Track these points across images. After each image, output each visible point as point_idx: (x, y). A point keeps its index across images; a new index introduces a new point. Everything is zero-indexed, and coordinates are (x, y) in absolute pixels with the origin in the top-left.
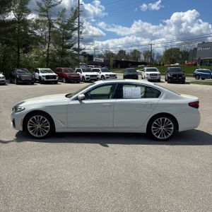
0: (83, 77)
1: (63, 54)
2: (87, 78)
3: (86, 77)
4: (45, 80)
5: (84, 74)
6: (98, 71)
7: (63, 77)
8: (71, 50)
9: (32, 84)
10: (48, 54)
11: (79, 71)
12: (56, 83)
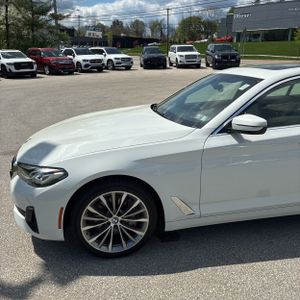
0: (78, 62)
2: (86, 66)
3: (83, 64)
5: (79, 58)
8: (47, 18)
10: (7, 25)
11: (71, 53)
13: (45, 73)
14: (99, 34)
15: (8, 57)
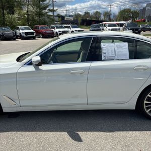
0: (56, 32)
1: (40, 14)
3: (59, 33)
4: (25, 36)
5: (57, 30)
6: (68, 27)
7: (40, 33)
8: (47, 11)
9: (14, 40)
10: (28, 15)
11: (53, 28)
12: (34, 38)
13: (40, 37)
14: (72, 19)
15: (23, 30)
